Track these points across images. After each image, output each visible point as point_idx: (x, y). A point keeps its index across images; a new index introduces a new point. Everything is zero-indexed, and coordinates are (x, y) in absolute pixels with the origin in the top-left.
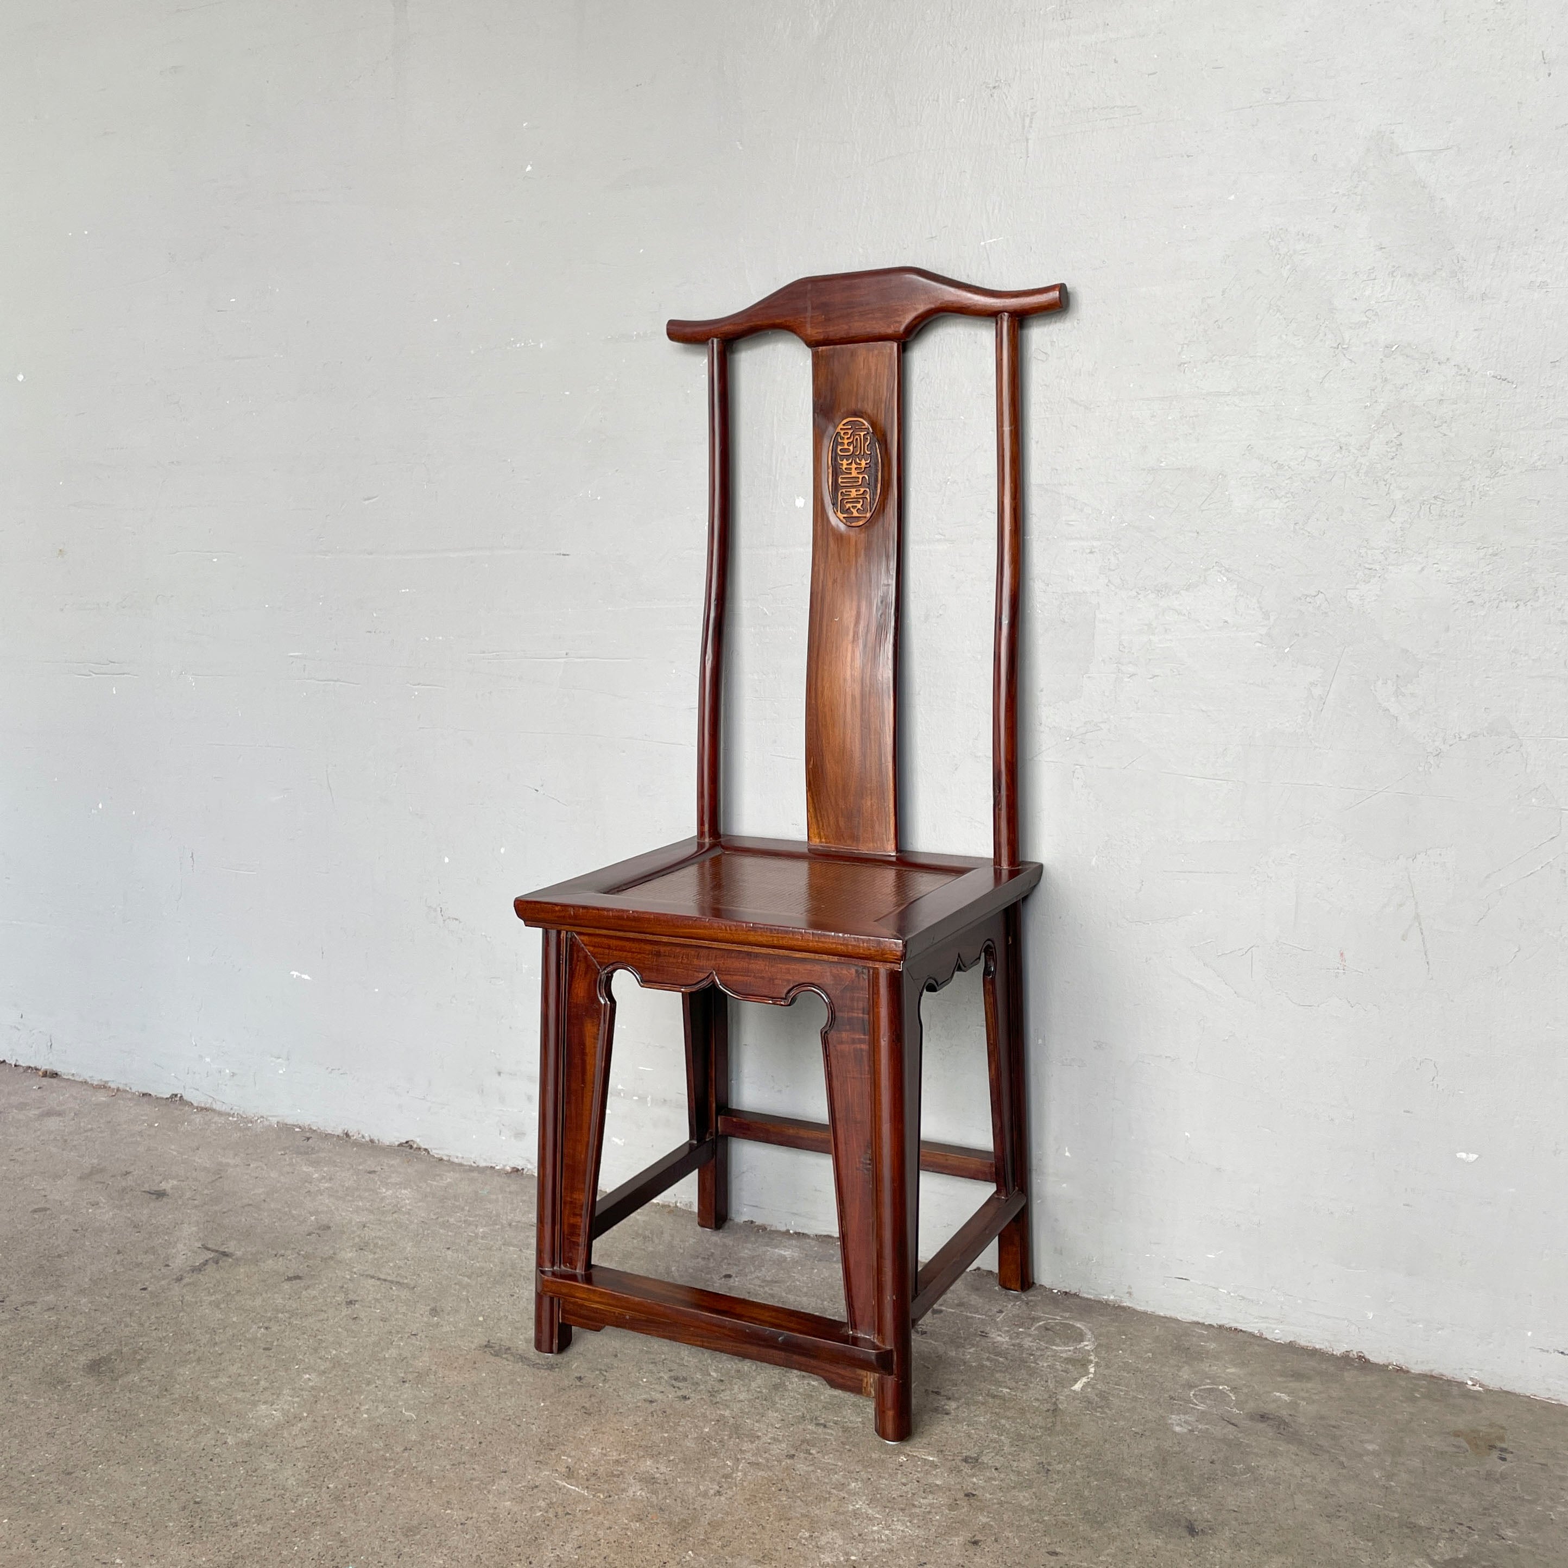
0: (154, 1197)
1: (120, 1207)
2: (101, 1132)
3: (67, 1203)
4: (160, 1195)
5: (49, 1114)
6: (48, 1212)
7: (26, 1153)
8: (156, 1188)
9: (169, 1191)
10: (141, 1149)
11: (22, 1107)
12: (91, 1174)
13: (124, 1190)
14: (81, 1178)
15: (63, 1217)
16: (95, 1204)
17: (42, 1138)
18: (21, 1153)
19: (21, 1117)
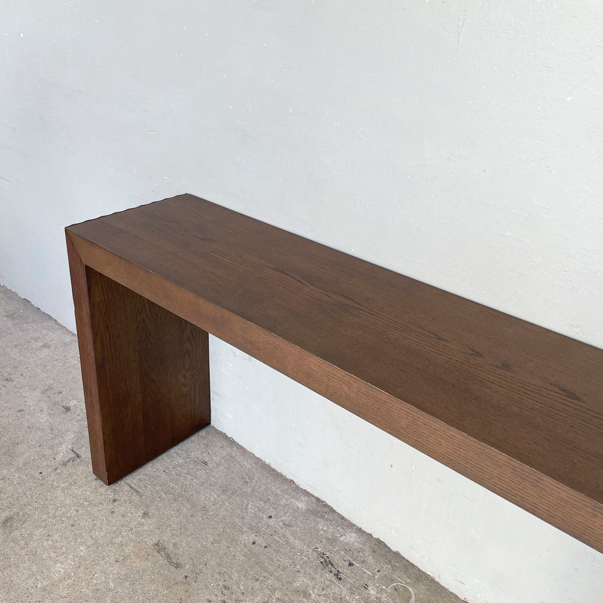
0: (65, 410)
1: (50, 415)
2: (60, 362)
3: (32, 408)
4: (68, 409)
5: (46, 346)
6: (24, 413)
7: (28, 371)
8: (67, 405)
9: (72, 408)
10: (71, 377)
11: (37, 339)
12: (47, 390)
13: (55, 403)
14: (42, 392)
15: (28, 417)
16: (42, 411)
17: (37, 362)
18: (26, 370)
19: (34, 346)
